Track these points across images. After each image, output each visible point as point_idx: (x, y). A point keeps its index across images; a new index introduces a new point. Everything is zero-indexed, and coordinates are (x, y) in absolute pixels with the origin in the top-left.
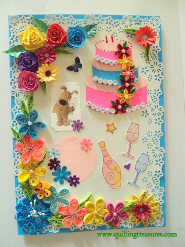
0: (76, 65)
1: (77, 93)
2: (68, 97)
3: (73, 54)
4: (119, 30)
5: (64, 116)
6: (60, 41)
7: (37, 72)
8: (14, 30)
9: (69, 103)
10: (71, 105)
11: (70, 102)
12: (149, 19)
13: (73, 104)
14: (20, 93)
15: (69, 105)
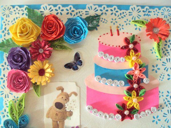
0: (75, 62)
1: (76, 94)
2: (66, 100)
3: (71, 49)
4: (125, 22)
5: (59, 122)
6: (56, 35)
7: (29, 70)
8: (7, 23)
9: (66, 106)
10: (68, 109)
11: (68, 105)
12: (159, 9)
13: (71, 107)
14: (9, 94)
15: (66, 109)
